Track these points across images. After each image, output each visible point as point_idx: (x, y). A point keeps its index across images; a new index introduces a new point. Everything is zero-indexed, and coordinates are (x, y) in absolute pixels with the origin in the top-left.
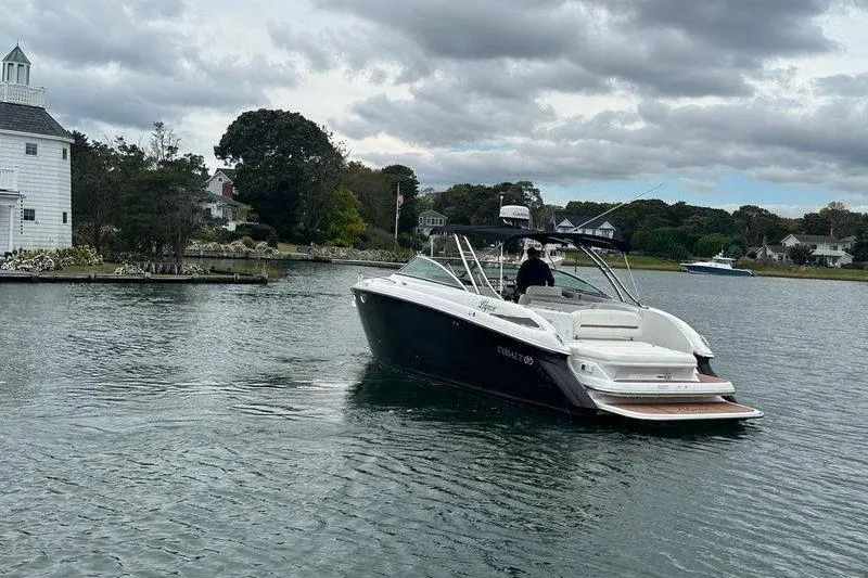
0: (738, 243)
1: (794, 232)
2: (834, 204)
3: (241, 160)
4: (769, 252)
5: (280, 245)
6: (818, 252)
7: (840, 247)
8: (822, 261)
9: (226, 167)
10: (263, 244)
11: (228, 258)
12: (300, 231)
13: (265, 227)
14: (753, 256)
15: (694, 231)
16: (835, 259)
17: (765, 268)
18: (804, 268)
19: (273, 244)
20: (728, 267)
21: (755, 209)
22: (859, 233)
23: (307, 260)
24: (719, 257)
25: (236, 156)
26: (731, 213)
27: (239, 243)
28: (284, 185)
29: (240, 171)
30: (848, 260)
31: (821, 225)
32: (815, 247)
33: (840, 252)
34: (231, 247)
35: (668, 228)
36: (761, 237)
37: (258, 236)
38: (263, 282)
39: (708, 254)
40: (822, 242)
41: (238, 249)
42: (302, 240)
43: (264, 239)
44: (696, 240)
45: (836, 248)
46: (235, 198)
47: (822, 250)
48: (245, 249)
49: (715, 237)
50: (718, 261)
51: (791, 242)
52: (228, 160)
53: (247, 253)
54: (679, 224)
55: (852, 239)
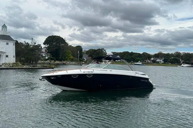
0: (142, 59)
1: (153, 57)
2: (160, 52)
3: (48, 45)
4: (148, 61)
6: (157, 61)
7: (161, 60)
10: (53, 61)
11: (46, 64)
12: (60, 58)
14: (145, 62)
15: (135, 57)
16: (160, 62)
17: (148, 64)
18: (155, 64)
19: (55, 61)
20: (141, 64)
21: (145, 53)
22: (165, 57)
23: (61, 64)
25: (47, 44)
26: (141, 54)
27: (48, 61)
28: (57, 50)
29: (48, 47)
30: (163, 62)
31: (158, 56)
33: (161, 61)
35: (130, 57)
36: (147, 58)
37: (52, 59)
38: (53, 68)
39: (137, 62)
40: (158, 59)
41: (48, 62)
42: (60, 60)
44: (135, 59)
45: (160, 60)
46: (47, 52)
47: (158, 60)
48: (49, 62)
49: (138, 58)
50: (139, 63)
51: (152, 59)
52: (46, 45)
53: (50, 63)
54: (132, 56)
55: (163, 58)
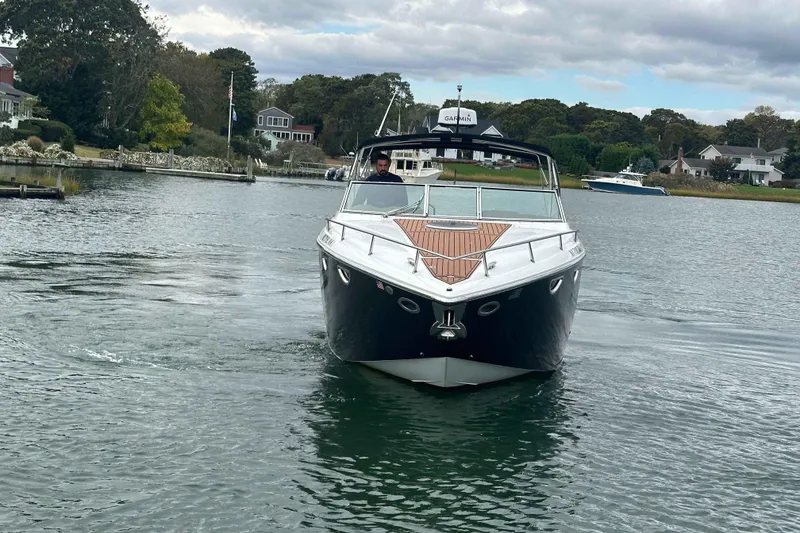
0: (649, 155)
1: (715, 143)
2: (761, 109)
3: (24, 36)
4: (685, 166)
5: (77, 148)
6: (741, 167)
7: (768, 162)
8: (746, 178)
9: (6, 45)
10: (55, 146)
11: (7, 163)
12: (104, 130)
13: (57, 124)
14: (666, 170)
15: (598, 139)
16: (762, 175)
17: (680, 186)
18: (722, 186)
19: (68, 147)
20: (638, 184)
21: (669, 113)
22: (791, 144)
23: (114, 168)
24: (627, 171)
25: (18, 31)
26: (641, 117)
27: (24, 145)
28: (82, 70)
29: (24, 51)
30: (777, 176)
31: (746, 133)
32: (739, 161)
33: (768, 167)
34: (12, 149)
35: (567, 136)
36: (676, 147)
37: (48, 136)
38: (57, 196)
39: (614, 168)
40: (747, 154)
41: (22, 153)
42: (107, 142)
43: (56, 141)
44: (598, 150)
45: (763, 163)
46: (16, 84)
47: (748, 164)
48: (31, 152)
49: (621, 147)
50: (627, 177)
51: (711, 154)
52: (7, 36)
53: (34, 158)
54: (579, 130)
55: (782, 152)
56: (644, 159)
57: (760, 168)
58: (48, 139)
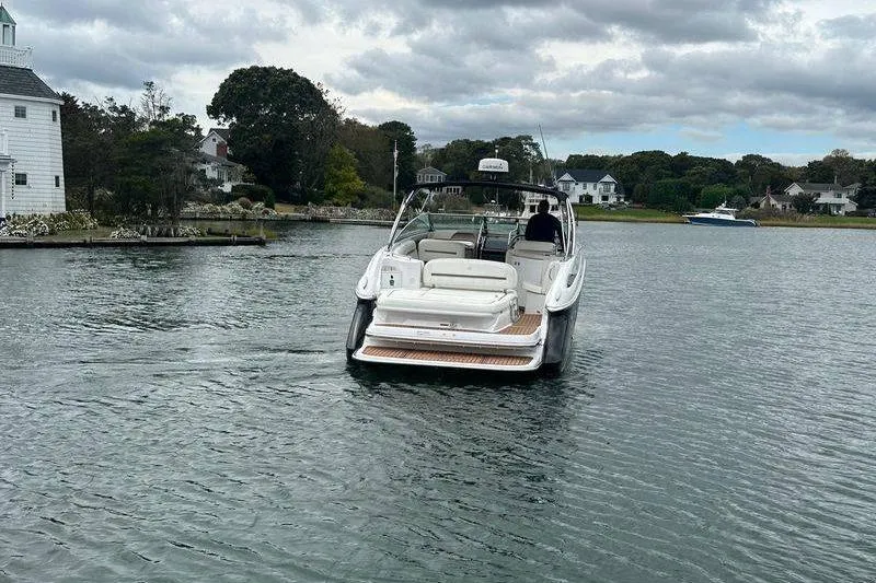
0: (740, 193)
1: (797, 181)
2: (837, 151)
3: (234, 119)
4: (773, 202)
5: (277, 206)
6: (821, 200)
7: (844, 195)
8: (826, 209)
9: (220, 127)
10: (260, 205)
11: (224, 219)
12: (295, 190)
13: (261, 187)
14: (757, 205)
15: (697, 182)
16: (839, 207)
17: (769, 218)
18: (806, 217)
19: (270, 205)
20: (731, 218)
21: (758, 158)
22: (863, 180)
23: (305, 220)
24: (722, 207)
25: (229, 115)
26: (734, 162)
27: (236, 205)
28: (279, 144)
29: (234, 129)
30: (852, 207)
31: (825, 172)
32: (819, 195)
33: (844, 200)
34: (227, 208)
35: (670, 180)
36: (765, 188)
37: (254, 196)
38: (261, 243)
39: (711, 205)
40: (827, 190)
41: (235, 211)
42: (300, 200)
43: (261, 201)
44: (697, 191)
45: (839, 196)
46: (229, 157)
47: (826, 198)
48: (242, 210)
49: (717, 188)
50: (722, 212)
51: (794, 190)
52: (221, 120)
53: (244, 214)
54: (682, 175)
55: (857, 186)
56: (737, 197)
57: (837, 201)
58: (255, 200)
